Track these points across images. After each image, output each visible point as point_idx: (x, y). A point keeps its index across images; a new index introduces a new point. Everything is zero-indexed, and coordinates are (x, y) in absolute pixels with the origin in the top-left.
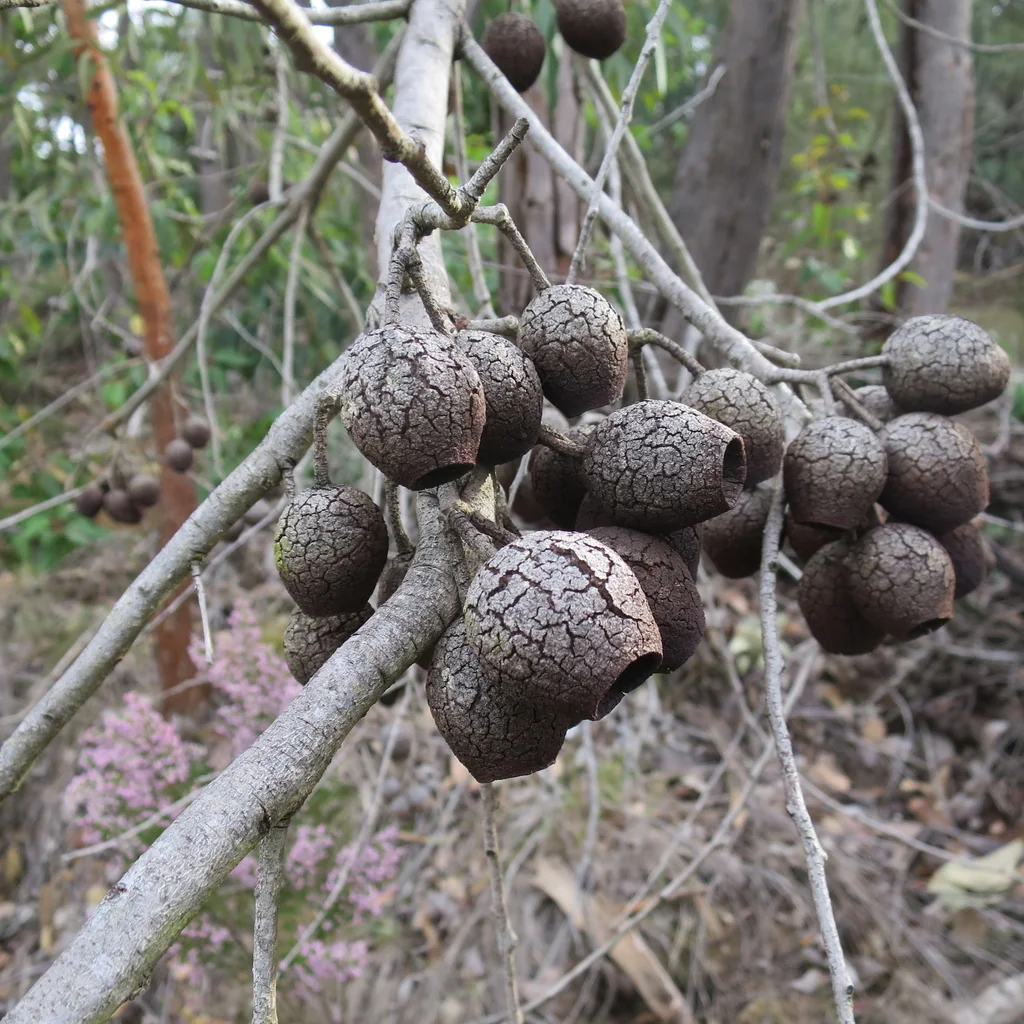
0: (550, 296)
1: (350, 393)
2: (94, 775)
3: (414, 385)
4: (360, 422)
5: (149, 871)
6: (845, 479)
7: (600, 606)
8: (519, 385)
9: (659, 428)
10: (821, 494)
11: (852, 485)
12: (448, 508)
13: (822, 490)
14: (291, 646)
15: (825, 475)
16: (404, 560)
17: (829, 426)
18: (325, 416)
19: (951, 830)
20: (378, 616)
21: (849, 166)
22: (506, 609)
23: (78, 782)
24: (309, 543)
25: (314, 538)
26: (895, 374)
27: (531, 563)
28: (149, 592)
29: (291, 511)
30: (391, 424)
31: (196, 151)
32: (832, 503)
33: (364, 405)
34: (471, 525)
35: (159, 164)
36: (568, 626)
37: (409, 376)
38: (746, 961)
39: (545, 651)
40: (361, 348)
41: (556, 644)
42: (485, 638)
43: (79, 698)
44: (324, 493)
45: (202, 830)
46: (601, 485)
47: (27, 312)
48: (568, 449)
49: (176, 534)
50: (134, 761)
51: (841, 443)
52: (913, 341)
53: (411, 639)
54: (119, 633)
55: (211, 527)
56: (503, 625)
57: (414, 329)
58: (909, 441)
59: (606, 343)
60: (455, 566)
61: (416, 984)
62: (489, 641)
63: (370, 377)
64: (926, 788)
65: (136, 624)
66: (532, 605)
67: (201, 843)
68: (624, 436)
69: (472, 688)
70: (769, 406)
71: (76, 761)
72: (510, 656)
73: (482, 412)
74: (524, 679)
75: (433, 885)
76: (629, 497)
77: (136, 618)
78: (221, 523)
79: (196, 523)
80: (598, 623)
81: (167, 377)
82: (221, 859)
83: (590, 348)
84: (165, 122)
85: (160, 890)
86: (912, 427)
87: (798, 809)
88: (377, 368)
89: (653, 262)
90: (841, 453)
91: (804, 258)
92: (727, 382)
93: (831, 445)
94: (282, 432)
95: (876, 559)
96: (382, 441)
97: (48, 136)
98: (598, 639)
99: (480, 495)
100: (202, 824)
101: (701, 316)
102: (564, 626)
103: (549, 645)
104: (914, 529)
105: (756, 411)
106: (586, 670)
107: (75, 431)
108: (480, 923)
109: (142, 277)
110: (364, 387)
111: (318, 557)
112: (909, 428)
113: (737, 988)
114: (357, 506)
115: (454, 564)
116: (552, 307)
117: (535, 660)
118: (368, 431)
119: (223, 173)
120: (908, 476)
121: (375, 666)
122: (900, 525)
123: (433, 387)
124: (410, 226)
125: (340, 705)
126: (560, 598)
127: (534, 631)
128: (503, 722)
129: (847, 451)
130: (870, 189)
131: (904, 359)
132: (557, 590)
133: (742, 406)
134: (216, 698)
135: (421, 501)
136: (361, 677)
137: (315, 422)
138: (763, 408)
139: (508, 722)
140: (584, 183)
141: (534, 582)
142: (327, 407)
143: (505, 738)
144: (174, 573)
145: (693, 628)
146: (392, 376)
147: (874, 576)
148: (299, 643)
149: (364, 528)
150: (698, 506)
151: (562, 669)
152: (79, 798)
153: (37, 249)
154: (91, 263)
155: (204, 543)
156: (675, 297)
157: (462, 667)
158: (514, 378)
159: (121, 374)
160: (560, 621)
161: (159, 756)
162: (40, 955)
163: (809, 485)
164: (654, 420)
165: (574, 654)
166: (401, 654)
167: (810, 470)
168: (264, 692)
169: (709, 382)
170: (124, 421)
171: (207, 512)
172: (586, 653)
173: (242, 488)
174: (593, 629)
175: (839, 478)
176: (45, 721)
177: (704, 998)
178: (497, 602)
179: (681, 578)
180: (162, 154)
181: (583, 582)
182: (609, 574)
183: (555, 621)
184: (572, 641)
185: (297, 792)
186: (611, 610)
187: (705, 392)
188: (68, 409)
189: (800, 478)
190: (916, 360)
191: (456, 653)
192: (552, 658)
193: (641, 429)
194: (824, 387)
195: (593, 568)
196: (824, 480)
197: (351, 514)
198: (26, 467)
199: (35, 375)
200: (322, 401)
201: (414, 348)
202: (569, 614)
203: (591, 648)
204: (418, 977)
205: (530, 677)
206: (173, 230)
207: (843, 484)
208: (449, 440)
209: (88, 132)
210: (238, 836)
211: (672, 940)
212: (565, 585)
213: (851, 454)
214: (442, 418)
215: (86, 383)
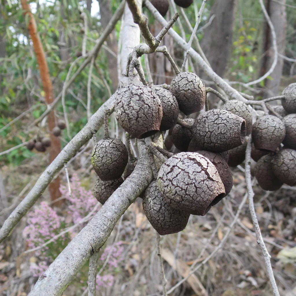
0: (181, 76)
1: (118, 107)
2: (32, 226)
3: (140, 103)
4: (122, 116)
5: (54, 270)
6: (273, 135)
7: (205, 177)
8: (172, 104)
9: (219, 118)
10: (265, 140)
11: (275, 137)
12: (149, 145)
13: (266, 138)
14: (96, 190)
15: (266, 134)
16: (132, 162)
17: (267, 118)
18: (108, 115)
19: (283, 240)
20: (127, 181)
21: (249, 45)
22: (173, 178)
23: (27, 228)
24: (103, 157)
25: (105, 155)
26: (287, 102)
27: (181, 163)
28: (50, 173)
29: (97, 147)
30: (132, 117)
31: (59, 43)
32: (269, 142)
33: (123, 110)
34: (157, 150)
35: (49, 47)
36: (195, 184)
37: (138, 101)
38: (223, 279)
39: (187, 193)
40: (122, 92)
41: (191, 190)
42: (166, 188)
43: (29, 207)
44: (108, 141)
45: (72, 255)
46: (199, 137)
47: (11, 90)
48: (187, 126)
49: (59, 154)
50: (43, 222)
51: (271, 123)
52: (293, 91)
53: (138, 188)
54: (41, 186)
55: (70, 152)
56: (172, 184)
57: (139, 85)
58: (292, 122)
59: (200, 91)
60: (152, 164)
61: (126, 286)
62: (167, 189)
63: (125, 101)
64: (276, 227)
65: (46, 183)
66: (182, 177)
67: (72, 260)
68: (207, 121)
69: (159, 204)
70: (249, 112)
71: (26, 221)
72: (174, 195)
73: (161, 113)
74: (180, 202)
75: (131, 257)
76: (209, 141)
77: (46, 181)
78: (73, 151)
79: (65, 151)
80: (205, 183)
81: (53, 108)
82: (78, 265)
83: (194, 92)
84: (50, 34)
85: (58, 276)
86: (293, 118)
87: (261, 241)
88: (127, 98)
89: (207, 68)
90: (271, 127)
91: (237, 72)
92: (235, 104)
93: (268, 124)
94: (92, 122)
95: (283, 160)
96: (129, 123)
97: (17, 40)
98: (205, 188)
99: (158, 141)
100: (71, 253)
101: (223, 84)
102: (194, 184)
103: (189, 191)
104: (294, 151)
105: (245, 113)
106: (201, 199)
107: (25, 125)
108: (145, 268)
109: (44, 79)
110: (123, 105)
111: (106, 161)
112: (292, 118)
113: (221, 287)
114: (118, 145)
115: (151, 163)
116: (182, 79)
117: (184, 196)
118: (124, 119)
119: (67, 49)
120: (292, 134)
121: (127, 198)
122: (290, 149)
123: (146, 104)
124: (135, 53)
125: (116, 211)
126: (192, 175)
127: (183, 186)
128: (169, 216)
129: (274, 126)
130: (256, 52)
131: (290, 97)
132: (191, 172)
133: (241, 112)
134: (67, 202)
135: (139, 143)
136: (122, 201)
137: (104, 118)
138: (247, 112)
139: (171, 216)
140: (184, 44)
141: (183, 169)
142: (108, 113)
143: (170, 221)
144: (58, 167)
145: (230, 184)
146: (133, 101)
147: (282, 166)
148: (99, 189)
149: (121, 152)
150: (232, 144)
151: (193, 199)
152: (28, 233)
153: (14, 72)
154: (29, 76)
155: (68, 157)
156: (214, 78)
157: (155, 197)
158: (171, 102)
159: (39, 108)
160: (192, 183)
161: (51, 221)
162: (16, 277)
163: (261, 137)
164: (217, 115)
165: (197, 193)
166: (135, 193)
167: (261, 132)
168: (82, 201)
169: (229, 104)
170: (40, 121)
171: (68, 147)
172: (201, 193)
173: (80, 140)
174: (203, 185)
175: (271, 134)
176: (18, 214)
177: (211, 290)
178: (170, 176)
179: (226, 167)
180: (50, 44)
181: (199, 169)
182: (208, 166)
183: (190, 183)
184: (196, 190)
185: (103, 241)
186: (209, 179)
187: (228, 107)
188: (23, 118)
189: (258, 135)
190: (294, 97)
191: (153, 193)
192: (190, 195)
193: (213, 118)
194: (264, 106)
195: (202, 165)
196: (266, 135)
197: (116, 147)
198: (11, 135)
199: (13, 109)
200: (107, 111)
201: (140, 91)
202: (195, 180)
203: (203, 192)
204: (127, 284)
205: (181, 201)
206: (53, 66)
207: (272, 136)
208: (152, 122)
209: (28, 38)
210: (84, 256)
211: (202, 272)
212: (193, 170)
213: (275, 127)
214: (149, 114)
215: (28, 111)
